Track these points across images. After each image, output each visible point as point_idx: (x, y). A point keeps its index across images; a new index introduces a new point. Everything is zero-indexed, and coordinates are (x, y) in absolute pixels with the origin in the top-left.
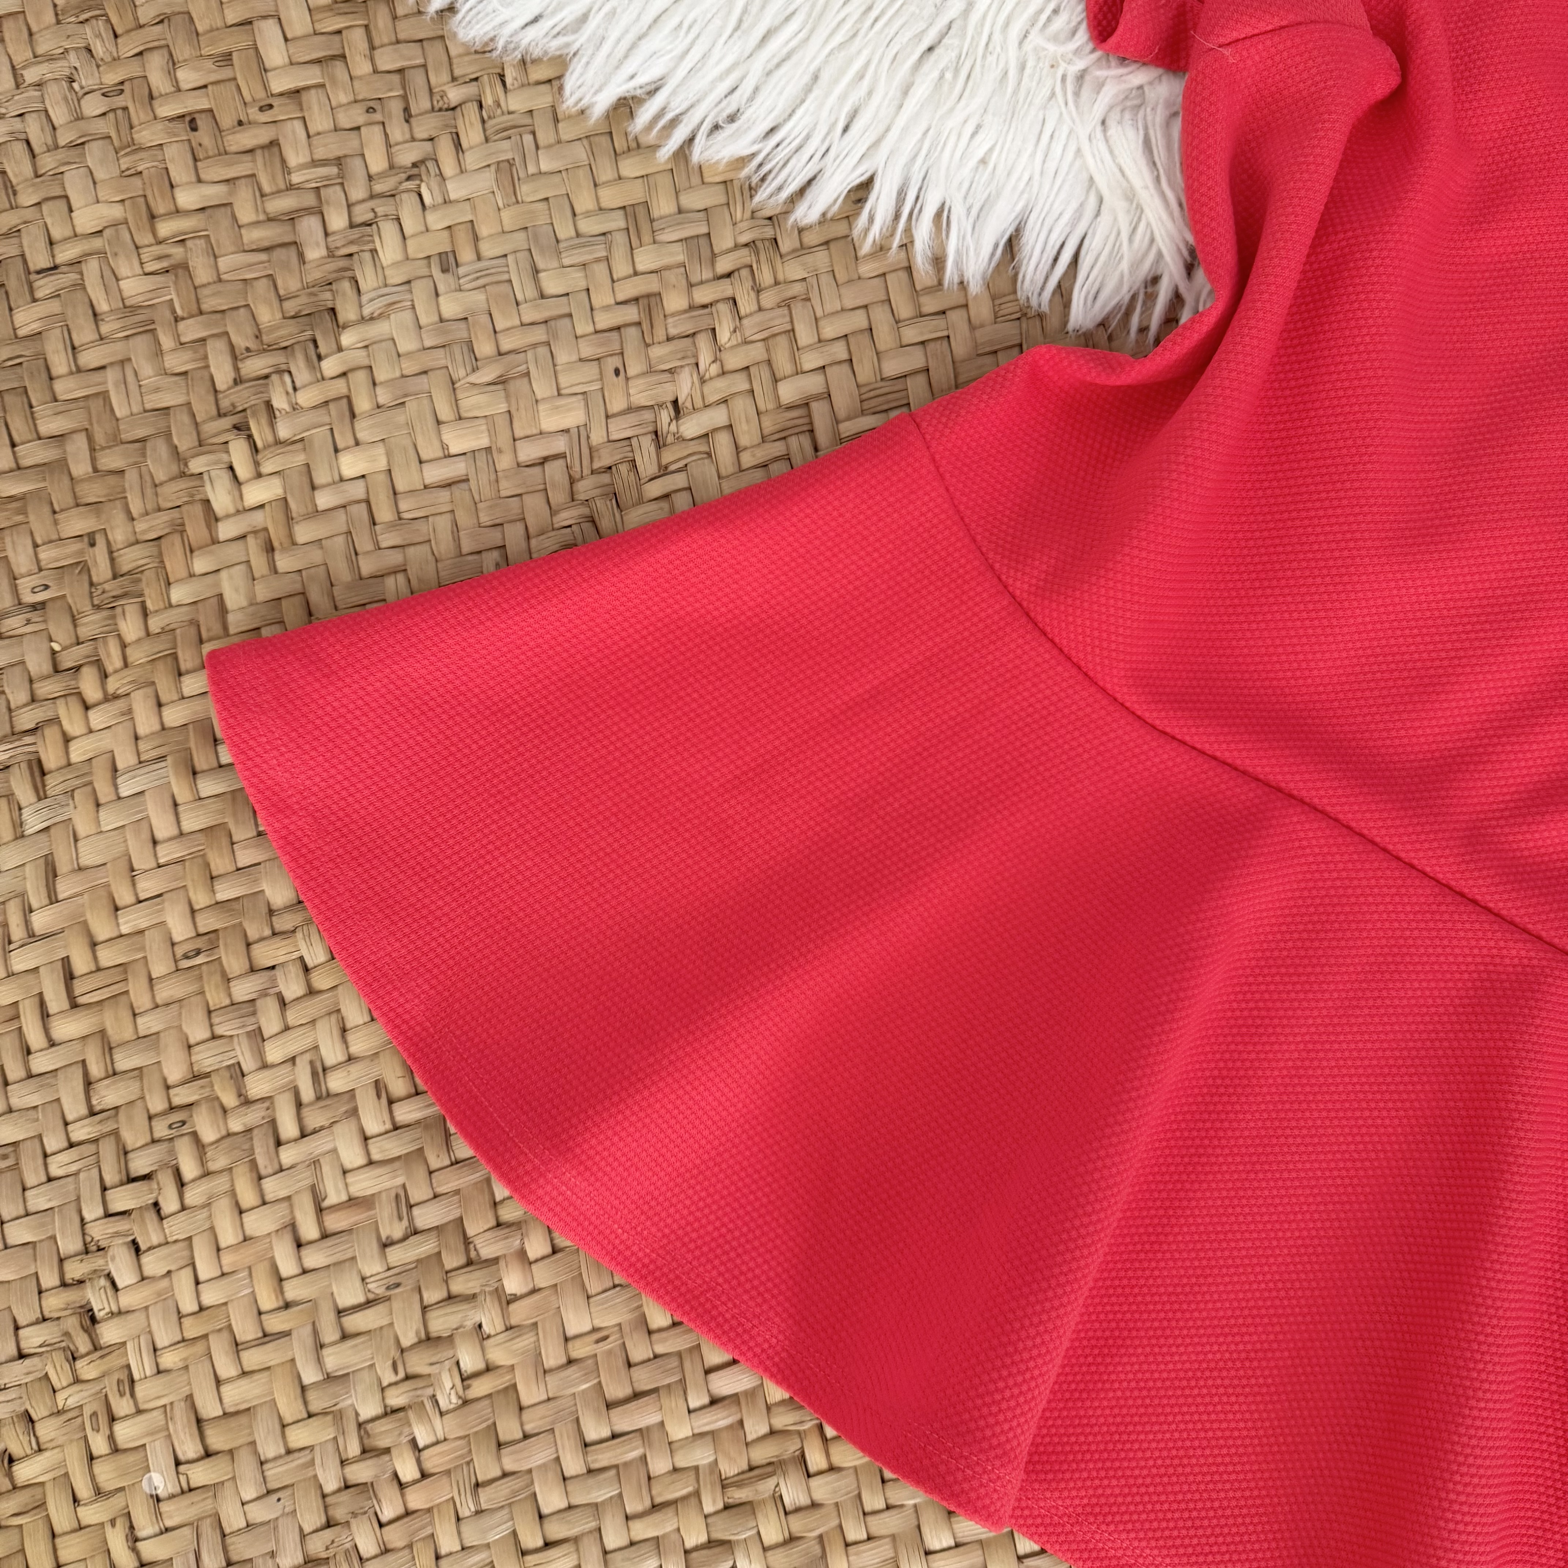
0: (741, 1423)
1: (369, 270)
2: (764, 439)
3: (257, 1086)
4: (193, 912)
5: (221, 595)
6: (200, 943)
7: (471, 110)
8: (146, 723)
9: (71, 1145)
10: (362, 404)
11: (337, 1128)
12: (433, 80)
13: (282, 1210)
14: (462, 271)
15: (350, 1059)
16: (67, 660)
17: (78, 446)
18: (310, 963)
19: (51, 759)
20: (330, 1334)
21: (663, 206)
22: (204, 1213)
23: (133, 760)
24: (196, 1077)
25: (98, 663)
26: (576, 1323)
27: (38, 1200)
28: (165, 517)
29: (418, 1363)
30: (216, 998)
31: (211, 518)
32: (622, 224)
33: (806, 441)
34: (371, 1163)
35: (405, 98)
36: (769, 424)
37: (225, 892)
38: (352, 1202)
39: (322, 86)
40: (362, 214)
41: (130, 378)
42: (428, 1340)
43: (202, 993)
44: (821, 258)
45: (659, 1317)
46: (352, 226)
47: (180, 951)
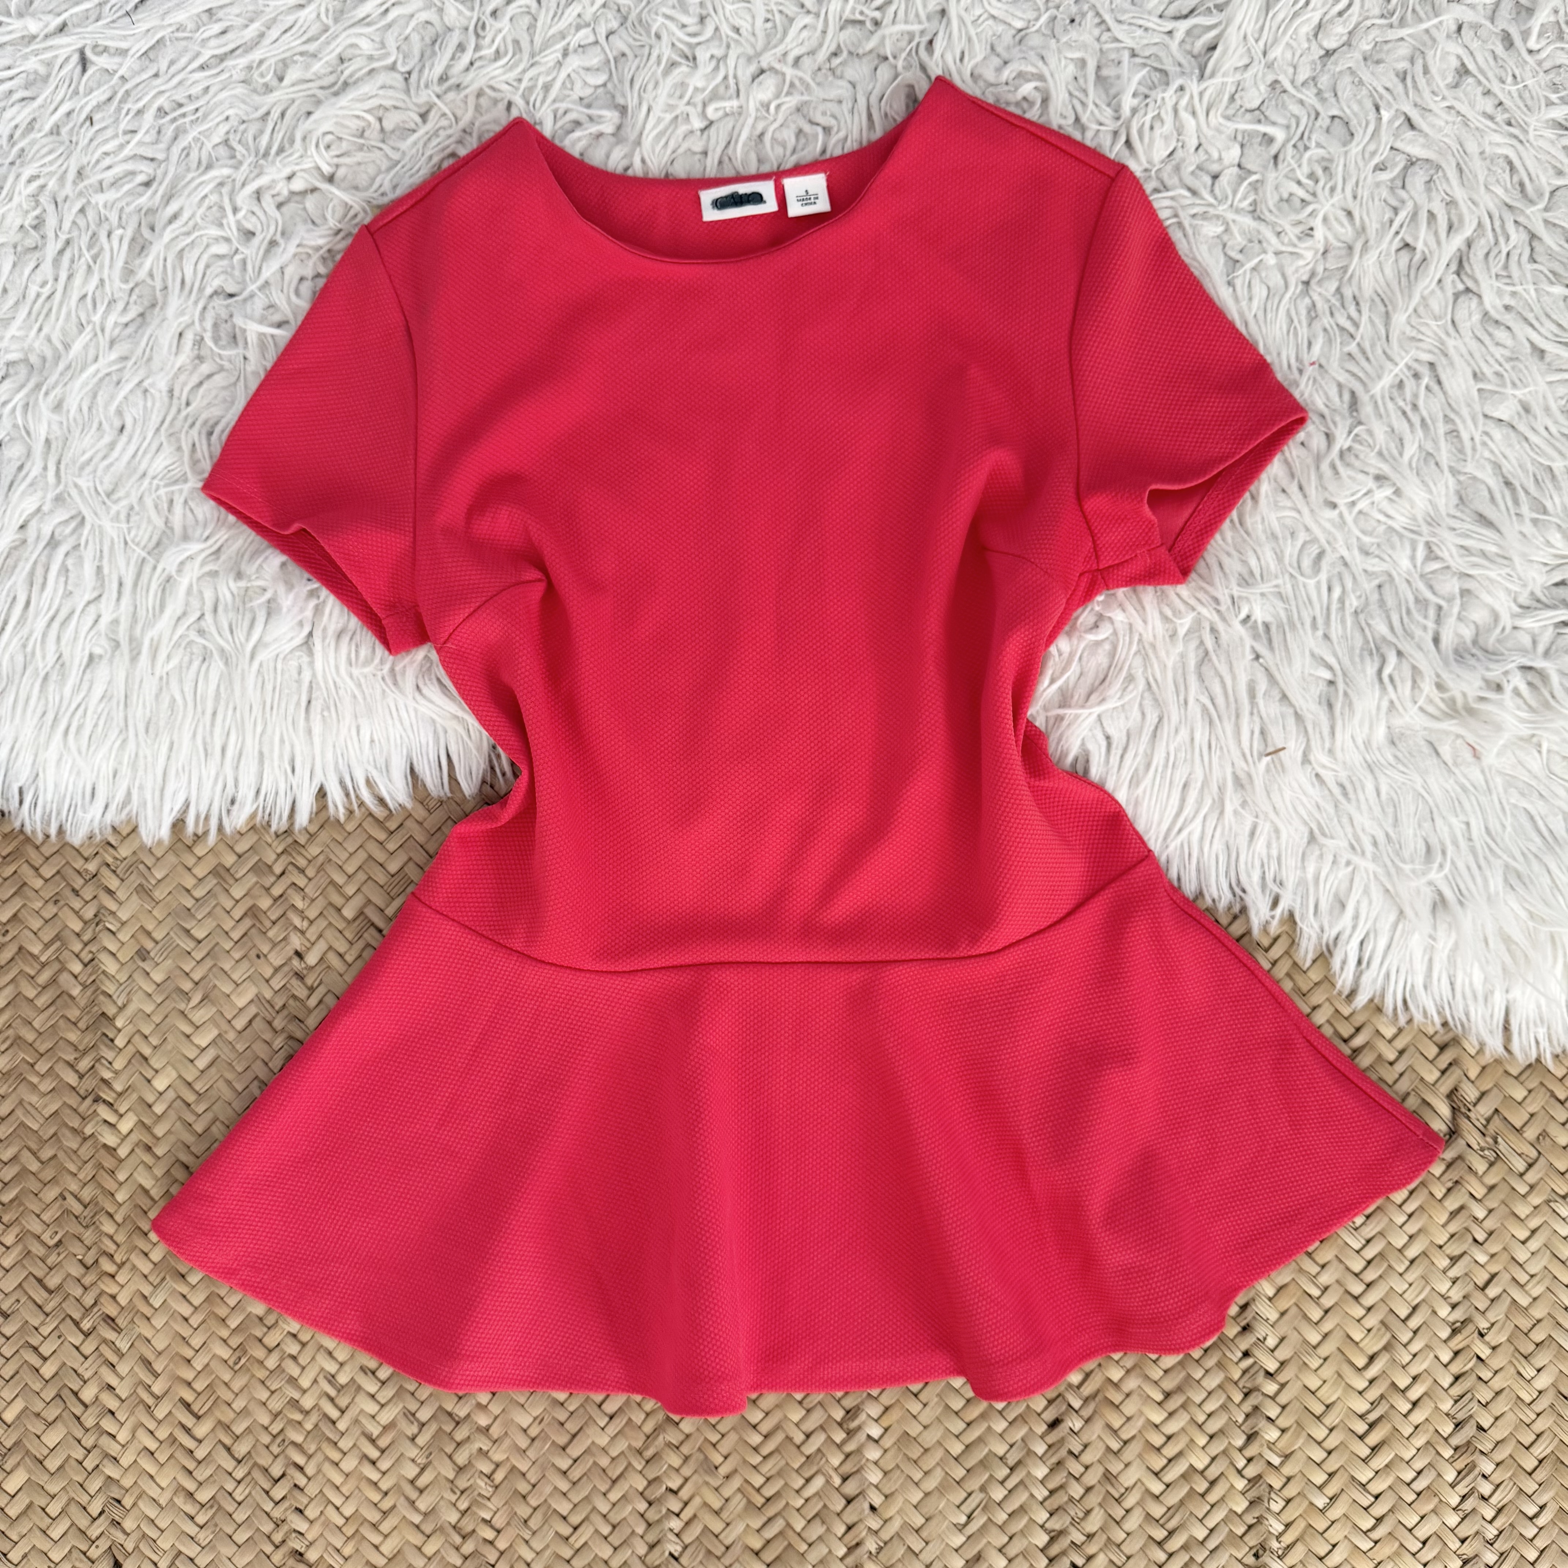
0: (630, 1419)
1: (107, 983)
2: (351, 943)
3: (307, 1402)
4: (225, 1341)
5: (141, 1186)
6: (237, 1354)
7: (105, 871)
8: (145, 1267)
9: (239, 1482)
10: (147, 1051)
11: (357, 1400)
12: (77, 867)
13: (355, 1452)
14: (152, 954)
15: (341, 1365)
16: (89, 1261)
17: (26, 1155)
18: (294, 1331)
19: (112, 1311)
20: (413, 1495)
21: (229, 859)
22: (320, 1476)
23: (151, 1288)
24: (276, 1416)
25: (105, 1253)
26: (524, 1420)
27: (240, 1517)
28: (89, 1165)
29: (462, 1483)
30: (261, 1374)
31: (111, 1151)
32: (215, 881)
33: (372, 931)
34: (382, 1406)
35: (68, 884)
36: (349, 935)
37: (233, 1323)
38: (386, 1428)
39: (24, 905)
40: (86, 957)
41: (29, 1108)
42: (460, 1469)
43: (253, 1376)
44: (324, 836)
45: (561, 1396)
46: (86, 965)
47: (231, 1363)
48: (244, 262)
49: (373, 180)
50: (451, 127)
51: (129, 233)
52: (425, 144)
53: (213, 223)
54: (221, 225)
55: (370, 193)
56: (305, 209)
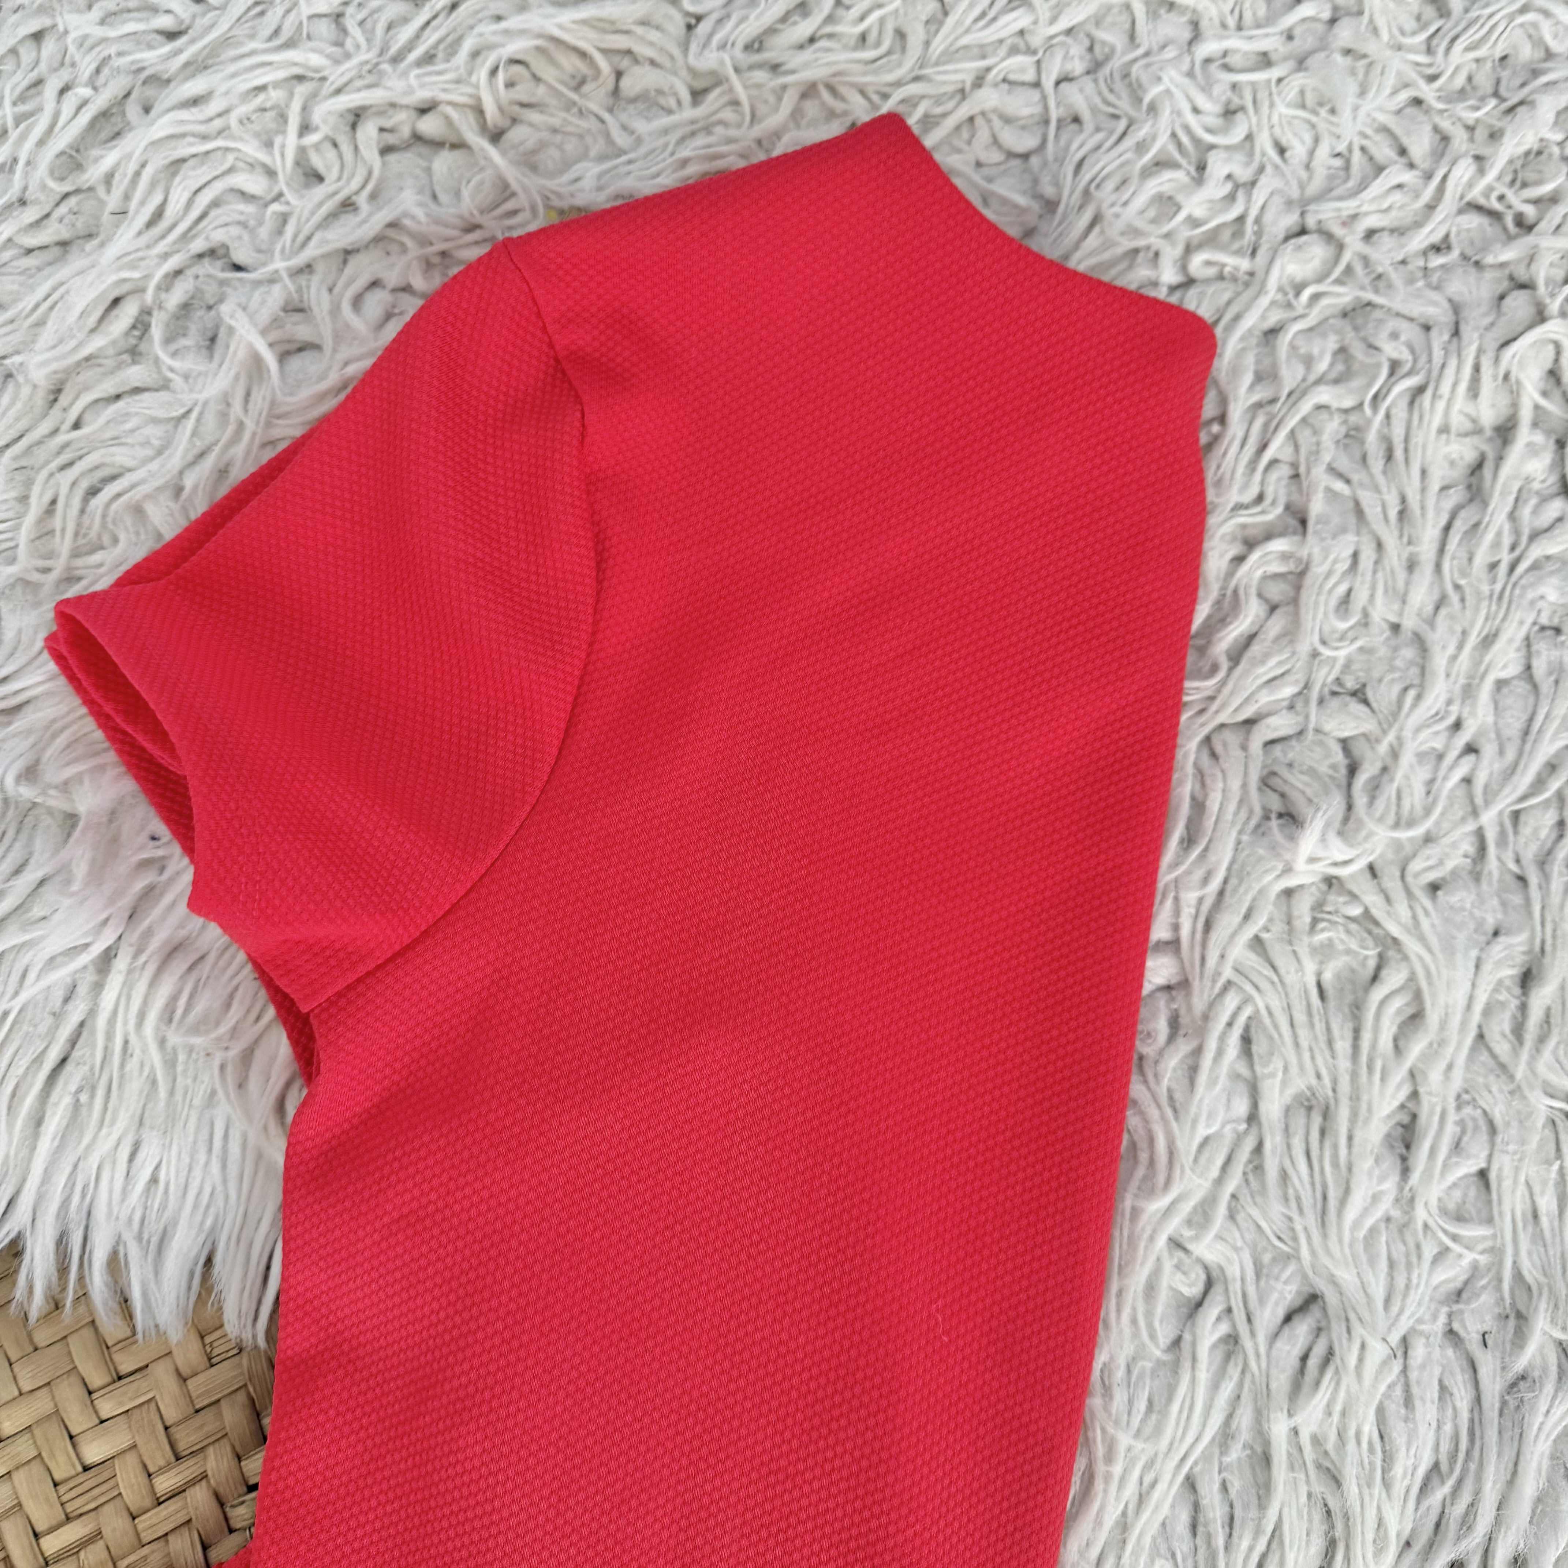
48: (284, 218)
49: (567, 165)
50: (739, 125)
51: (101, 101)
52: (683, 140)
53: (257, 135)
54: (269, 144)
55: (551, 184)
56: (428, 170)
